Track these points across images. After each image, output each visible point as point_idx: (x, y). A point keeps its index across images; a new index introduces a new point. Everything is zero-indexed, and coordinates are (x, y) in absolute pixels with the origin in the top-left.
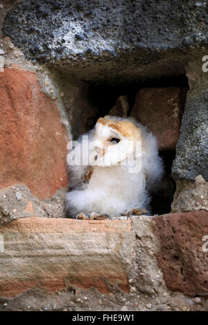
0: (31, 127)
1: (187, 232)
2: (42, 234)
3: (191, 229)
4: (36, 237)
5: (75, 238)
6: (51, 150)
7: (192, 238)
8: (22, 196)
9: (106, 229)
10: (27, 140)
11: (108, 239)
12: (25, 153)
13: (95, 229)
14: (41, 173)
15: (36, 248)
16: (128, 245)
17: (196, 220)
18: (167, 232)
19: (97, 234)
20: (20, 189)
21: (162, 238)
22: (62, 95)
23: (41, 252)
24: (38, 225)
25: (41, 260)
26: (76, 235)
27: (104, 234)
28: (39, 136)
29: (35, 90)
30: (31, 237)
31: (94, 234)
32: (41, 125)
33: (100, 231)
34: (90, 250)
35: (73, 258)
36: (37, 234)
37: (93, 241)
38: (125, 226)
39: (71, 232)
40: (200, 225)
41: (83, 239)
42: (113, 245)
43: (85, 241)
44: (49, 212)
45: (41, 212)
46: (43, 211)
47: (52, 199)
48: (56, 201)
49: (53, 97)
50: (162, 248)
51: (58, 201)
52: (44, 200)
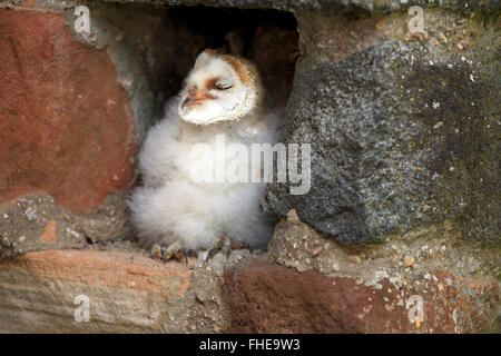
0: (57, 99)
1: (264, 303)
2: (59, 283)
3: (270, 298)
4: (52, 284)
5: (104, 295)
6: (98, 130)
7: (272, 315)
8: (38, 213)
9: (148, 286)
10: (47, 123)
11: (149, 302)
12: (44, 143)
13: (133, 284)
14: (79, 169)
15: (52, 302)
16: (178, 315)
17: (277, 286)
18: (237, 300)
19: (135, 292)
20: (36, 202)
21: (232, 307)
22: (119, 38)
23: (58, 309)
24: (56, 265)
25: (60, 321)
26: (107, 289)
27: (145, 294)
28: (74, 109)
29: (59, 42)
30: (46, 284)
31: (132, 292)
32: (79, 90)
33: (138, 288)
34: (124, 317)
35: (102, 325)
36: (53, 280)
37: (129, 303)
38: (178, 283)
39: (100, 284)
40: (282, 295)
41: (116, 299)
42: (156, 315)
43: (117, 303)
44: (90, 233)
45: (72, 236)
46: (77, 235)
47: (99, 212)
48: (106, 213)
49: (98, 47)
50: (232, 322)
51: (112, 213)
52: (82, 214)
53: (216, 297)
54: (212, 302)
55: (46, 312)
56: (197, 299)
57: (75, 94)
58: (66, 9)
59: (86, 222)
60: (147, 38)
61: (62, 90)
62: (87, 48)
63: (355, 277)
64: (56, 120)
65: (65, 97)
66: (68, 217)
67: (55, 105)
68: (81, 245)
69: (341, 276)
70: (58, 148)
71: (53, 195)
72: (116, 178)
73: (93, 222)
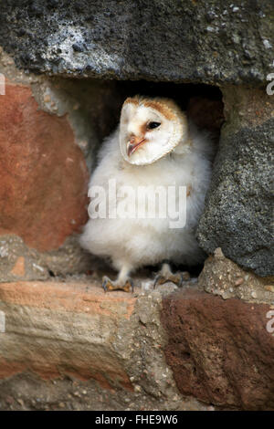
0: (25, 157)
1: (195, 325)
2: (27, 308)
3: (200, 321)
4: (21, 311)
5: (64, 318)
6: (59, 183)
7: (202, 334)
8: (10, 251)
9: (100, 311)
10: (16, 177)
11: (101, 324)
12: (15, 193)
13: (88, 309)
14: (43, 215)
15: (21, 324)
16: (124, 335)
17: (205, 311)
18: (173, 322)
19: (90, 316)
20: (8, 242)
21: (168, 327)
22: (76, 107)
23: (26, 330)
24: (24, 294)
25: (27, 340)
26: (67, 314)
27: (97, 317)
28: (40, 166)
29: (27, 111)
30: (16, 310)
31: (86, 316)
32: (43, 150)
33: (92, 312)
34: (81, 337)
35: (63, 344)
36: (21, 306)
37: (84, 325)
38: (124, 309)
39: (60, 310)
40: (209, 318)
41: (73, 322)
42: (106, 334)
43: (74, 325)
44: (53, 268)
45: (38, 270)
46: (42, 269)
47: (60, 250)
48: (66, 252)
49: (59, 115)
50: (170, 340)
51: (70, 251)
52: (46, 252)
53: (156, 320)
54: (153, 323)
55: (16, 333)
56: (140, 321)
57: (40, 154)
58: (32, 83)
59: (49, 258)
60: (100, 107)
61: (29, 150)
62: (50, 116)
63: (269, 303)
64: (24, 175)
65: (32, 156)
66: (34, 254)
67: (24, 163)
68: (45, 277)
69: (258, 302)
70: (26, 197)
71: (23, 236)
72: (74, 222)
73: (54, 259)
